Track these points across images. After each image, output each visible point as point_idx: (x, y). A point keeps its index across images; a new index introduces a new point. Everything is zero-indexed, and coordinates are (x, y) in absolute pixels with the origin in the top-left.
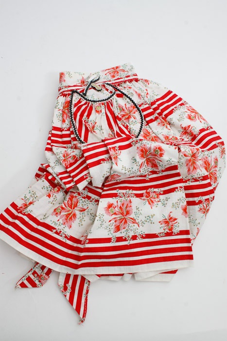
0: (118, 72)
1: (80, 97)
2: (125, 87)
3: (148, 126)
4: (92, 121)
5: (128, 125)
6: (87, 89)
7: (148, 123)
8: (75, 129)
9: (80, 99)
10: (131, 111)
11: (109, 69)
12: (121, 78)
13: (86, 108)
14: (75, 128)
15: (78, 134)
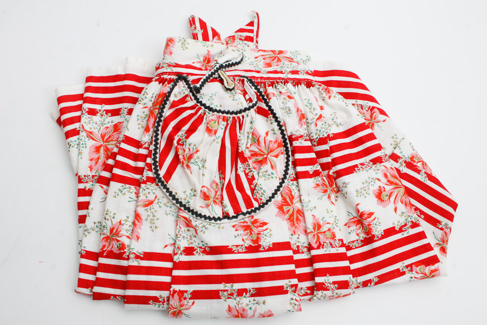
0: (279, 60)
1: (187, 92)
2: (281, 92)
3: (295, 182)
4: (192, 145)
5: (256, 176)
6: (206, 81)
7: (298, 176)
8: (155, 150)
9: (187, 96)
10: (271, 151)
11: (265, 51)
12: (281, 72)
13: (192, 116)
14: (157, 148)
15: (158, 160)
